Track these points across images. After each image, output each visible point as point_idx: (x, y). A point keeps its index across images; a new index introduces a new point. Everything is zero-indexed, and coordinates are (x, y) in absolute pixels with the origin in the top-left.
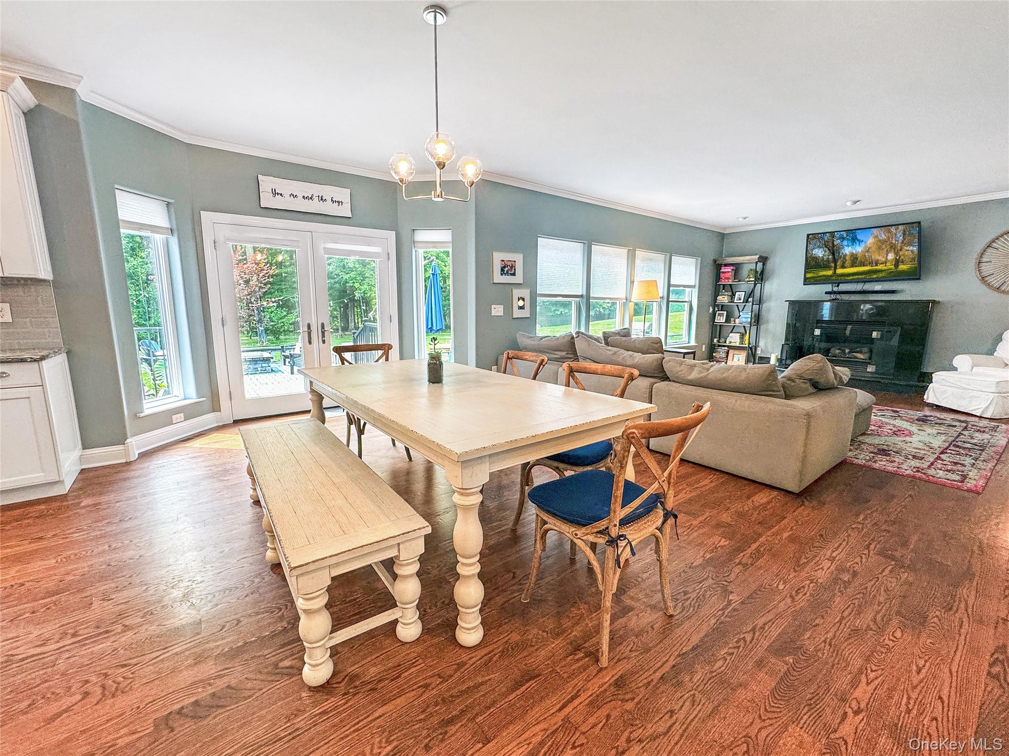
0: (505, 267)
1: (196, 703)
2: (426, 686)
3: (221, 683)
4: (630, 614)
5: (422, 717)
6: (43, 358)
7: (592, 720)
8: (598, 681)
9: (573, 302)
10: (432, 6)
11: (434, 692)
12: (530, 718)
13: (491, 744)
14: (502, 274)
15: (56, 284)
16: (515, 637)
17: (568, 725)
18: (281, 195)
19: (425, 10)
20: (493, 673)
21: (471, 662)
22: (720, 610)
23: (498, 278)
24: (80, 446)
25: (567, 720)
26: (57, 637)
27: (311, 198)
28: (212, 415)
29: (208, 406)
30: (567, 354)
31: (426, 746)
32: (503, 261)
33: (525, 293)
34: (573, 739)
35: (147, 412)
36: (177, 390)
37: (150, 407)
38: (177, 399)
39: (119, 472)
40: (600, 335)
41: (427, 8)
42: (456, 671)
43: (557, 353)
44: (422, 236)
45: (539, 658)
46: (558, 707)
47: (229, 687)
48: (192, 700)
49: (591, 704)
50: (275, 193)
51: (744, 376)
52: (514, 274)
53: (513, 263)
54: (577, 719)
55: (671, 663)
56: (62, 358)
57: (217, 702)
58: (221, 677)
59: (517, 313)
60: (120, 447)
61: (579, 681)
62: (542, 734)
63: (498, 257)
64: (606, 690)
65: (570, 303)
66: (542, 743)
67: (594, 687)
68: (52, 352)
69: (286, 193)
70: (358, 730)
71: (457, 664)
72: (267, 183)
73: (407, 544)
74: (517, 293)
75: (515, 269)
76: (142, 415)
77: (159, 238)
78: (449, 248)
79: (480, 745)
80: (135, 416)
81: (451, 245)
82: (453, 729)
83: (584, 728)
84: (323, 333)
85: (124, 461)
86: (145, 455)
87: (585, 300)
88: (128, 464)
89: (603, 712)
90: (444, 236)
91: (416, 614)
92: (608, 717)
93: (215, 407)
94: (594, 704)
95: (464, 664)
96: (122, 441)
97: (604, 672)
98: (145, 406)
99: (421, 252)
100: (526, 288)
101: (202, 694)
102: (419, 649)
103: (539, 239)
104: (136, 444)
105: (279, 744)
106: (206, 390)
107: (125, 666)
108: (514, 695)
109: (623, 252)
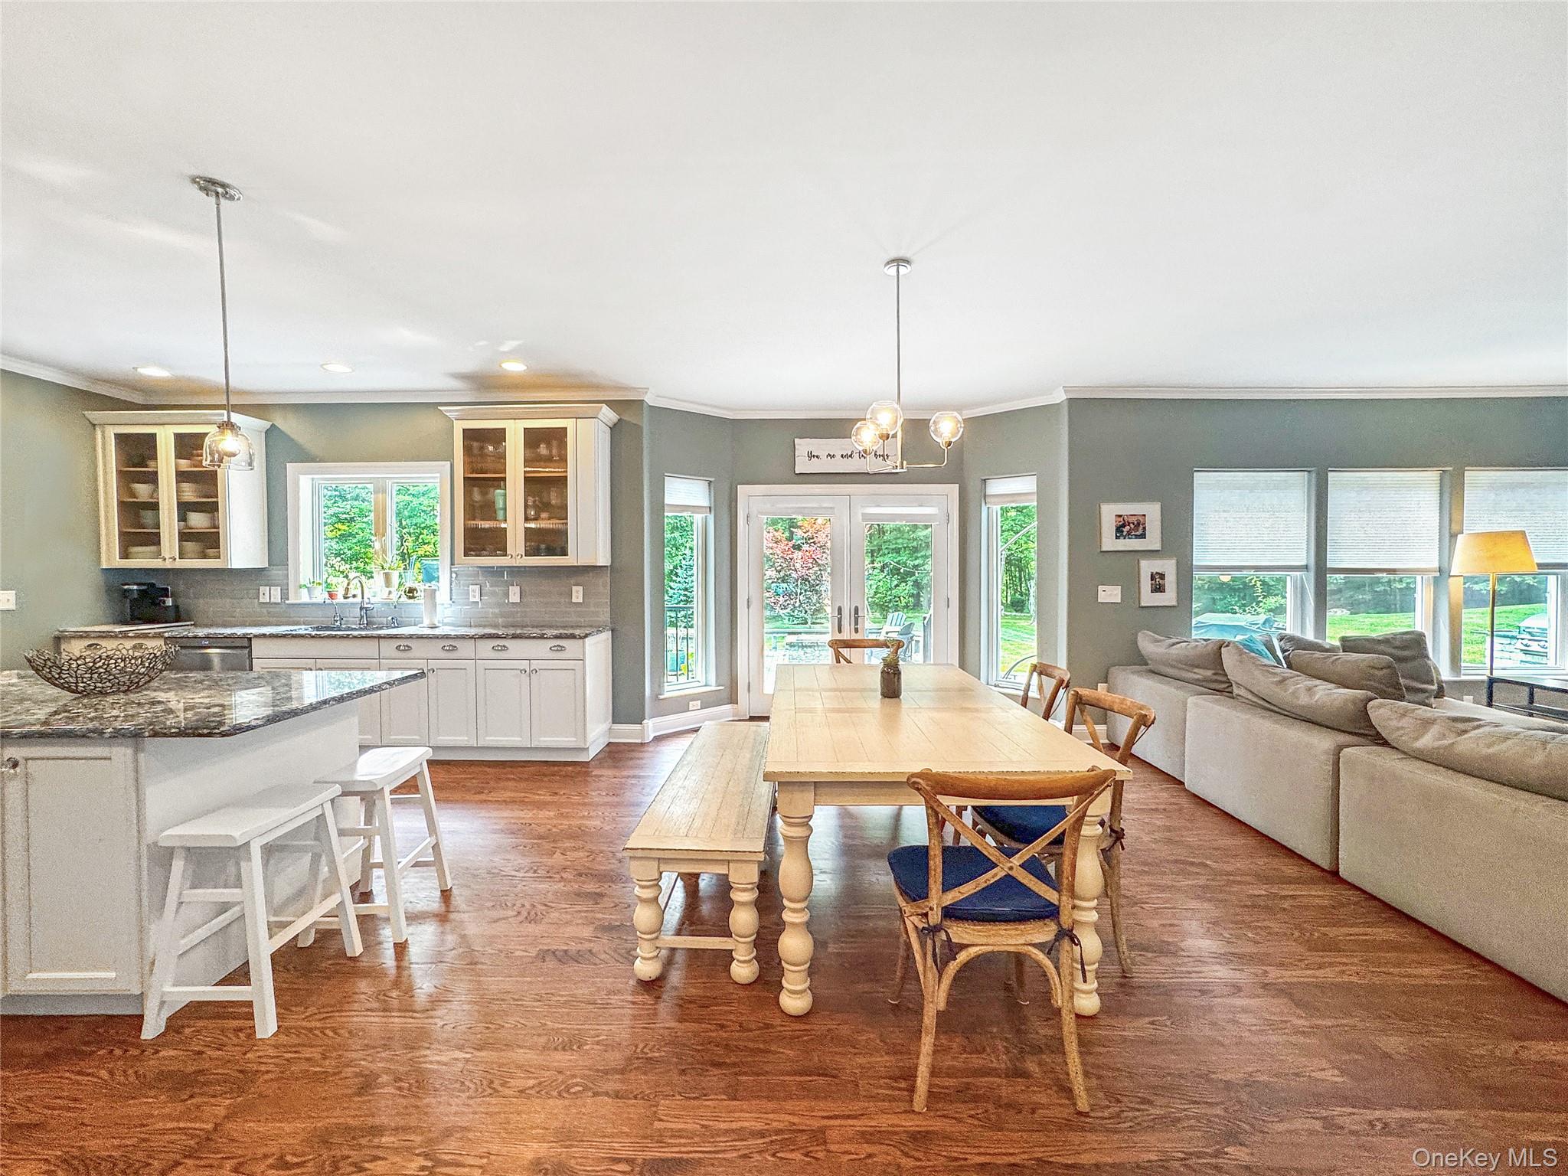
0: (1124, 526)
1: (566, 951)
2: (722, 1026)
3: (587, 946)
4: (1019, 1080)
5: (700, 1048)
6: (586, 636)
7: (847, 1147)
8: (894, 1120)
9: (1288, 578)
10: (893, 261)
11: (725, 1035)
12: (789, 1105)
13: (734, 1103)
14: (1117, 537)
15: (613, 568)
16: (845, 1030)
17: (819, 1136)
18: (817, 457)
19: (885, 266)
20: (791, 1049)
21: (779, 1028)
22: (1183, 1152)
23: (1110, 542)
24: (610, 720)
25: (822, 1130)
26: (527, 869)
27: (851, 456)
28: (729, 706)
29: (725, 695)
30: (1214, 674)
31: (683, 1070)
32: (1120, 516)
33: (1168, 567)
34: (811, 1149)
35: (666, 695)
36: (699, 672)
37: (673, 688)
38: (697, 684)
39: (633, 751)
40: (1338, 643)
41: (888, 263)
42: (760, 1029)
43: (1196, 670)
44: (996, 487)
45: (851, 1063)
46: (825, 1114)
47: (590, 951)
48: (566, 948)
49: (863, 1133)
50: (811, 456)
51: (1539, 758)
52: (1143, 536)
53: (1140, 518)
54: (833, 1135)
55: (1017, 1160)
56: (606, 636)
57: (577, 958)
58: (590, 941)
59: (1148, 598)
60: (638, 727)
61: (872, 1106)
62: (787, 1123)
63: (1110, 513)
64: (896, 1133)
65: (1282, 581)
66: (778, 1132)
67: (884, 1122)
68: (595, 630)
69: (823, 454)
70: (646, 1028)
71: (765, 1024)
72: (803, 446)
73: (739, 865)
74: (1147, 567)
75: (1144, 528)
76: (661, 697)
77: (698, 518)
78: (1032, 501)
79: (725, 1097)
80: (656, 697)
81: (1035, 497)
82: (716, 1071)
83: (833, 1148)
84: (856, 620)
85: (639, 741)
86: (658, 739)
87: (1312, 574)
88: (642, 744)
89: (869, 1149)
90: (1025, 485)
91: (753, 952)
92: (870, 1156)
93: (733, 700)
94: (866, 1137)
95: (772, 1026)
96: (639, 720)
97: (912, 1116)
98: (667, 688)
99: (996, 509)
100: (1170, 557)
101: (573, 947)
102: (742, 993)
103: (1195, 474)
104: (652, 727)
105: (591, 1006)
106: (726, 679)
107: (546, 905)
108: (792, 1078)
109: (1429, 478)
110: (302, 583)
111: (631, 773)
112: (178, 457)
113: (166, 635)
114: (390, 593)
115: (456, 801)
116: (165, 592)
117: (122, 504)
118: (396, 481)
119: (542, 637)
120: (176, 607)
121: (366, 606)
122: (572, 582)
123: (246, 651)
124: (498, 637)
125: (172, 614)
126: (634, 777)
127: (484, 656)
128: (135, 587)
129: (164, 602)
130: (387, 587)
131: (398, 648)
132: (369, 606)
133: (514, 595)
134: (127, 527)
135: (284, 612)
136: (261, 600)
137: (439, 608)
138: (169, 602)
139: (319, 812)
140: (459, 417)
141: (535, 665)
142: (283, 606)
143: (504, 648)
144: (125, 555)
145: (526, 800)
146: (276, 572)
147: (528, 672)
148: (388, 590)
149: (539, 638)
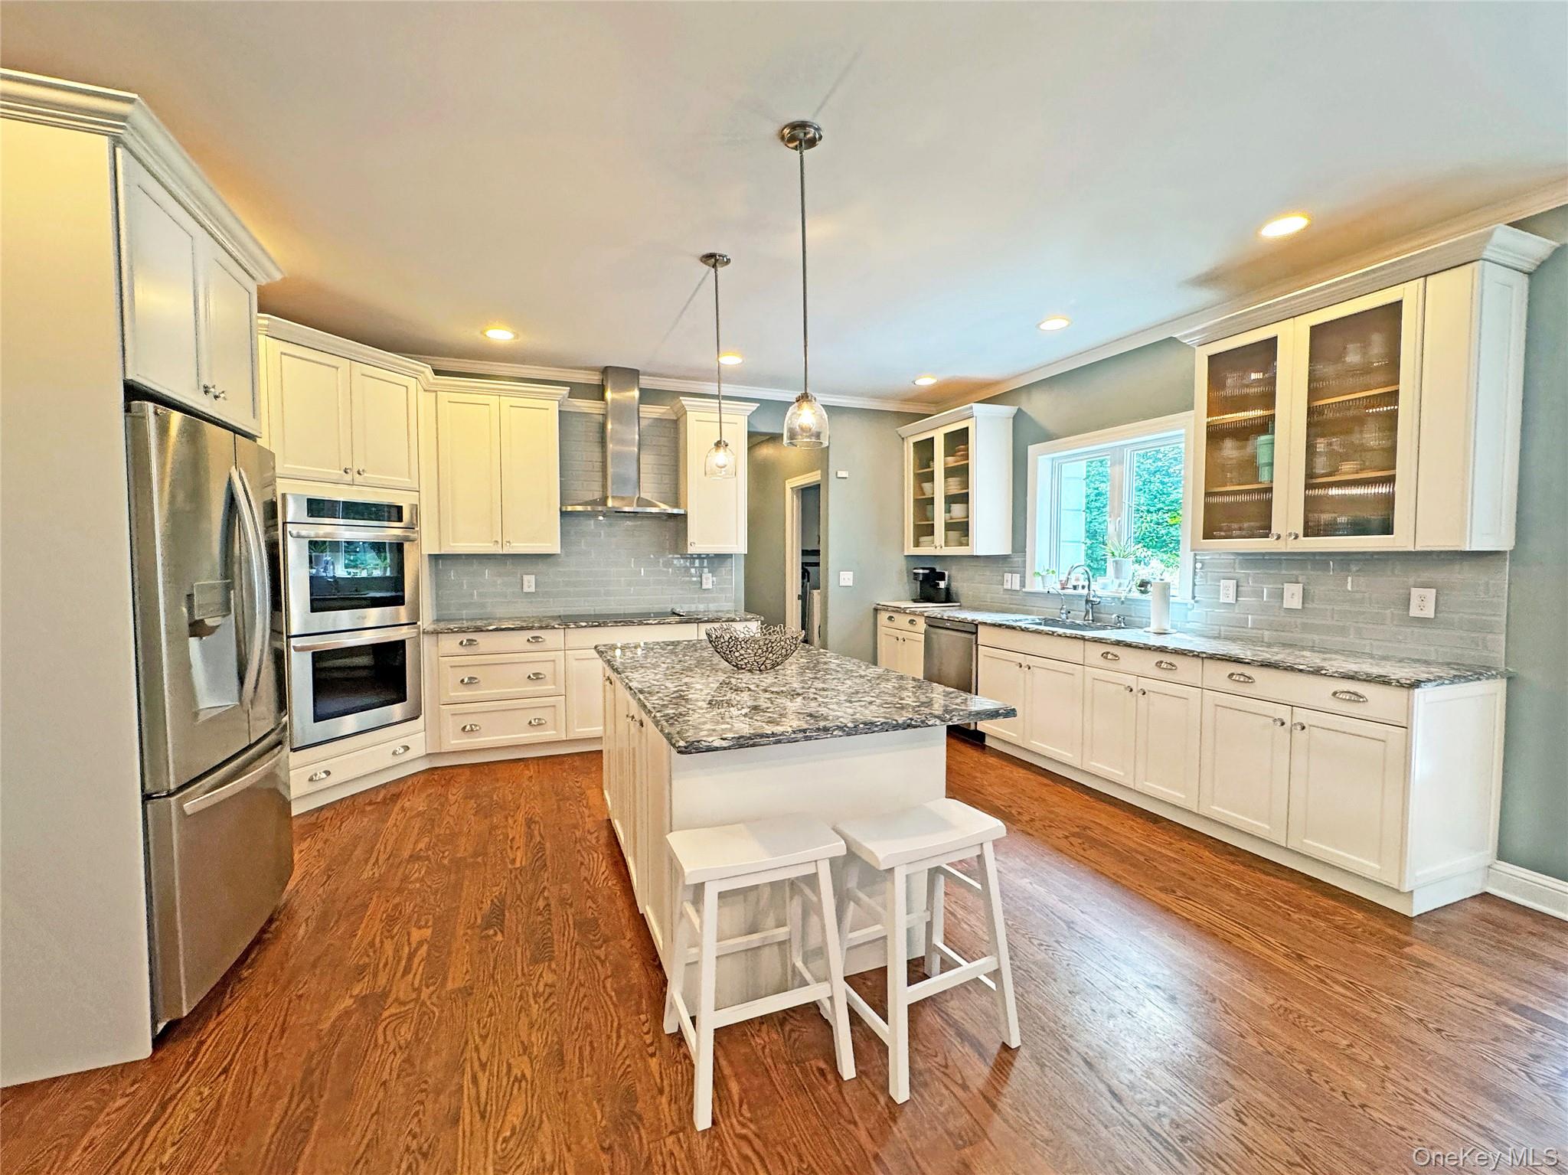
6: (1416, 684)
15: (1515, 559)
110: (1037, 571)
111: (1516, 994)
112: (946, 456)
113: (926, 614)
114: (1120, 585)
115: (1127, 889)
116: (942, 576)
117: (916, 500)
118: (1135, 447)
119: (1317, 672)
120: (948, 589)
121: (1091, 599)
122: (1411, 581)
123: (974, 636)
124: (1238, 661)
125: (943, 596)
126: (1521, 1010)
127: (1215, 686)
128: (921, 571)
129: (938, 584)
130: (1117, 578)
131: (1105, 655)
132: (1094, 599)
133: (1293, 595)
134: (921, 521)
135: (1019, 601)
136: (1005, 587)
137: (1173, 609)
138: (942, 585)
139: (810, 870)
140: (1202, 341)
141: (1301, 716)
142: (1020, 593)
143: (1249, 680)
144: (917, 544)
145: (1237, 942)
146: (1017, 559)
147: (1288, 724)
148: (1117, 582)
149: (1312, 673)
